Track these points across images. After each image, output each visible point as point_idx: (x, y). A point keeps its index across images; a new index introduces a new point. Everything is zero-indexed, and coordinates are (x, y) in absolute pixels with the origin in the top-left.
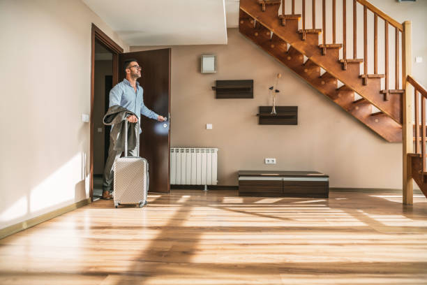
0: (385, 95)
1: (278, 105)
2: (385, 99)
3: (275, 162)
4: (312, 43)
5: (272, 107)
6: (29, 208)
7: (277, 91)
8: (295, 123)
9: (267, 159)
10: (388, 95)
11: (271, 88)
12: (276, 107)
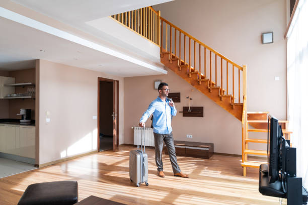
0: (232, 106)
1: (192, 106)
2: (232, 108)
3: (191, 137)
4: (195, 79)
5: (188, 107)
6: (67, 154)
7: (191, 99)
8: (202, 116)
9: (187, 135)
10: (234, 106)
11: (188, 98)
12: (191, 107)
